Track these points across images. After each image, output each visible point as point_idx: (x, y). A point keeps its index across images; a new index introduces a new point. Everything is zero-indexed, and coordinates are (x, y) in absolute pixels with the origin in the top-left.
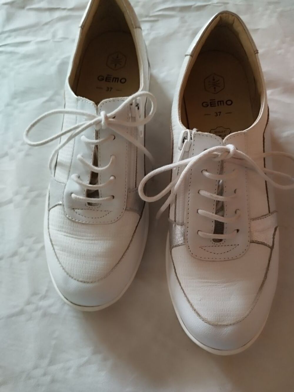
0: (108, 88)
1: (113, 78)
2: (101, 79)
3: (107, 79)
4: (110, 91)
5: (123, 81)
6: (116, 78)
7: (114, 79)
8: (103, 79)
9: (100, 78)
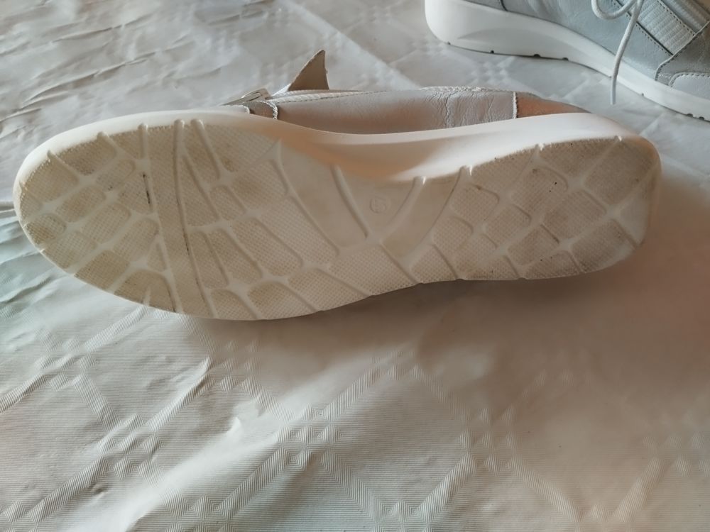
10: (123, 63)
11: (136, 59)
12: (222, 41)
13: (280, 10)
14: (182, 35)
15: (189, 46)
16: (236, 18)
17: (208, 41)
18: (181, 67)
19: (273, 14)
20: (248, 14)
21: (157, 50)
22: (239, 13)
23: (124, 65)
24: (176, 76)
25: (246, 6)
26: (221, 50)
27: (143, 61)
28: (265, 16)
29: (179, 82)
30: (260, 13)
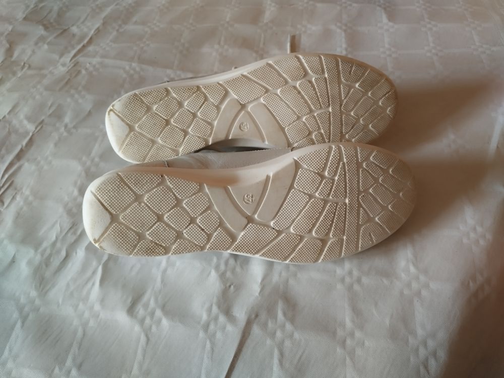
10: (31, 134)
11: (36, 128)
15: (60, 107)
17: (69, 100)
18: (67, 119)
23: (33, 135)
24: (70, 126)
26: (80, 101)
28: (84, 72)
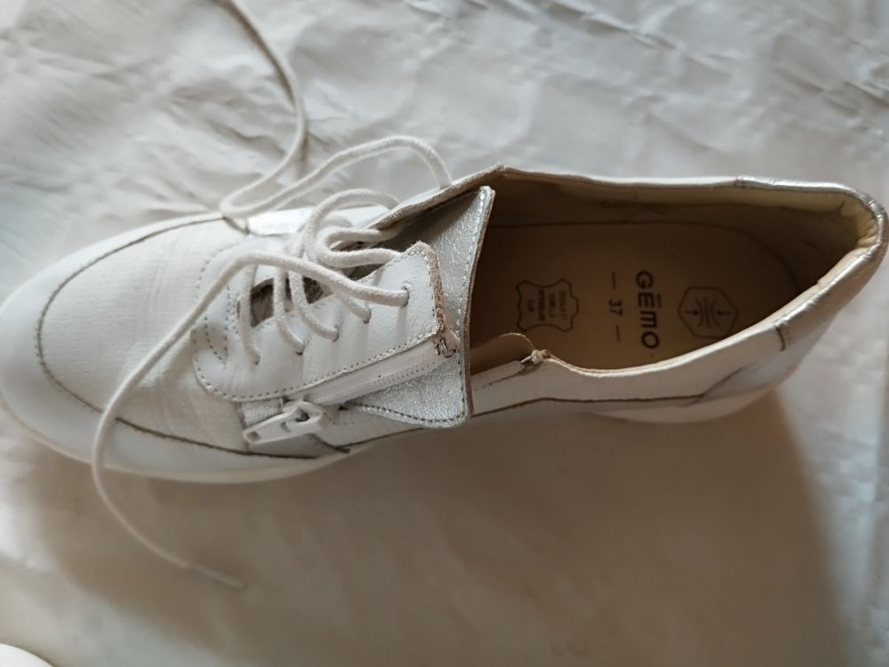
0: (619, 304)
1: (653, 314)
2: (644, 280)
3: (646, 298)
4: (612, 311)
5: (650, 340)
6: (654, 319)
7: (651, 316)
8: (643, 286)
9: (644, 277)
12: (759, 111)
13: (880, 132)
14: (730, 53)
16: (816, 90)
19: (862, 129)
20: (837, 99)
21: (681, 46)
22: (828, 86)
25: (848, 84)
27: (649, 46)
29: (650, 120)
30: (851, 112)
